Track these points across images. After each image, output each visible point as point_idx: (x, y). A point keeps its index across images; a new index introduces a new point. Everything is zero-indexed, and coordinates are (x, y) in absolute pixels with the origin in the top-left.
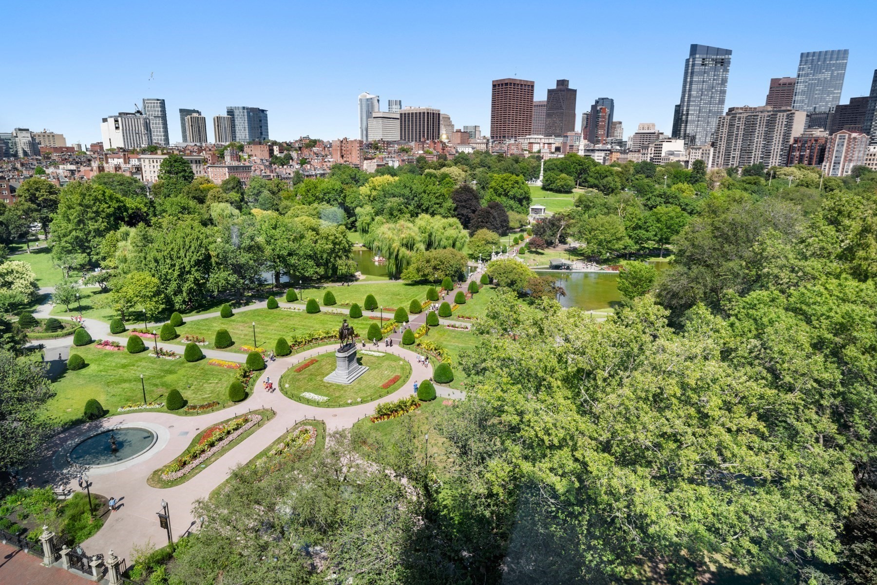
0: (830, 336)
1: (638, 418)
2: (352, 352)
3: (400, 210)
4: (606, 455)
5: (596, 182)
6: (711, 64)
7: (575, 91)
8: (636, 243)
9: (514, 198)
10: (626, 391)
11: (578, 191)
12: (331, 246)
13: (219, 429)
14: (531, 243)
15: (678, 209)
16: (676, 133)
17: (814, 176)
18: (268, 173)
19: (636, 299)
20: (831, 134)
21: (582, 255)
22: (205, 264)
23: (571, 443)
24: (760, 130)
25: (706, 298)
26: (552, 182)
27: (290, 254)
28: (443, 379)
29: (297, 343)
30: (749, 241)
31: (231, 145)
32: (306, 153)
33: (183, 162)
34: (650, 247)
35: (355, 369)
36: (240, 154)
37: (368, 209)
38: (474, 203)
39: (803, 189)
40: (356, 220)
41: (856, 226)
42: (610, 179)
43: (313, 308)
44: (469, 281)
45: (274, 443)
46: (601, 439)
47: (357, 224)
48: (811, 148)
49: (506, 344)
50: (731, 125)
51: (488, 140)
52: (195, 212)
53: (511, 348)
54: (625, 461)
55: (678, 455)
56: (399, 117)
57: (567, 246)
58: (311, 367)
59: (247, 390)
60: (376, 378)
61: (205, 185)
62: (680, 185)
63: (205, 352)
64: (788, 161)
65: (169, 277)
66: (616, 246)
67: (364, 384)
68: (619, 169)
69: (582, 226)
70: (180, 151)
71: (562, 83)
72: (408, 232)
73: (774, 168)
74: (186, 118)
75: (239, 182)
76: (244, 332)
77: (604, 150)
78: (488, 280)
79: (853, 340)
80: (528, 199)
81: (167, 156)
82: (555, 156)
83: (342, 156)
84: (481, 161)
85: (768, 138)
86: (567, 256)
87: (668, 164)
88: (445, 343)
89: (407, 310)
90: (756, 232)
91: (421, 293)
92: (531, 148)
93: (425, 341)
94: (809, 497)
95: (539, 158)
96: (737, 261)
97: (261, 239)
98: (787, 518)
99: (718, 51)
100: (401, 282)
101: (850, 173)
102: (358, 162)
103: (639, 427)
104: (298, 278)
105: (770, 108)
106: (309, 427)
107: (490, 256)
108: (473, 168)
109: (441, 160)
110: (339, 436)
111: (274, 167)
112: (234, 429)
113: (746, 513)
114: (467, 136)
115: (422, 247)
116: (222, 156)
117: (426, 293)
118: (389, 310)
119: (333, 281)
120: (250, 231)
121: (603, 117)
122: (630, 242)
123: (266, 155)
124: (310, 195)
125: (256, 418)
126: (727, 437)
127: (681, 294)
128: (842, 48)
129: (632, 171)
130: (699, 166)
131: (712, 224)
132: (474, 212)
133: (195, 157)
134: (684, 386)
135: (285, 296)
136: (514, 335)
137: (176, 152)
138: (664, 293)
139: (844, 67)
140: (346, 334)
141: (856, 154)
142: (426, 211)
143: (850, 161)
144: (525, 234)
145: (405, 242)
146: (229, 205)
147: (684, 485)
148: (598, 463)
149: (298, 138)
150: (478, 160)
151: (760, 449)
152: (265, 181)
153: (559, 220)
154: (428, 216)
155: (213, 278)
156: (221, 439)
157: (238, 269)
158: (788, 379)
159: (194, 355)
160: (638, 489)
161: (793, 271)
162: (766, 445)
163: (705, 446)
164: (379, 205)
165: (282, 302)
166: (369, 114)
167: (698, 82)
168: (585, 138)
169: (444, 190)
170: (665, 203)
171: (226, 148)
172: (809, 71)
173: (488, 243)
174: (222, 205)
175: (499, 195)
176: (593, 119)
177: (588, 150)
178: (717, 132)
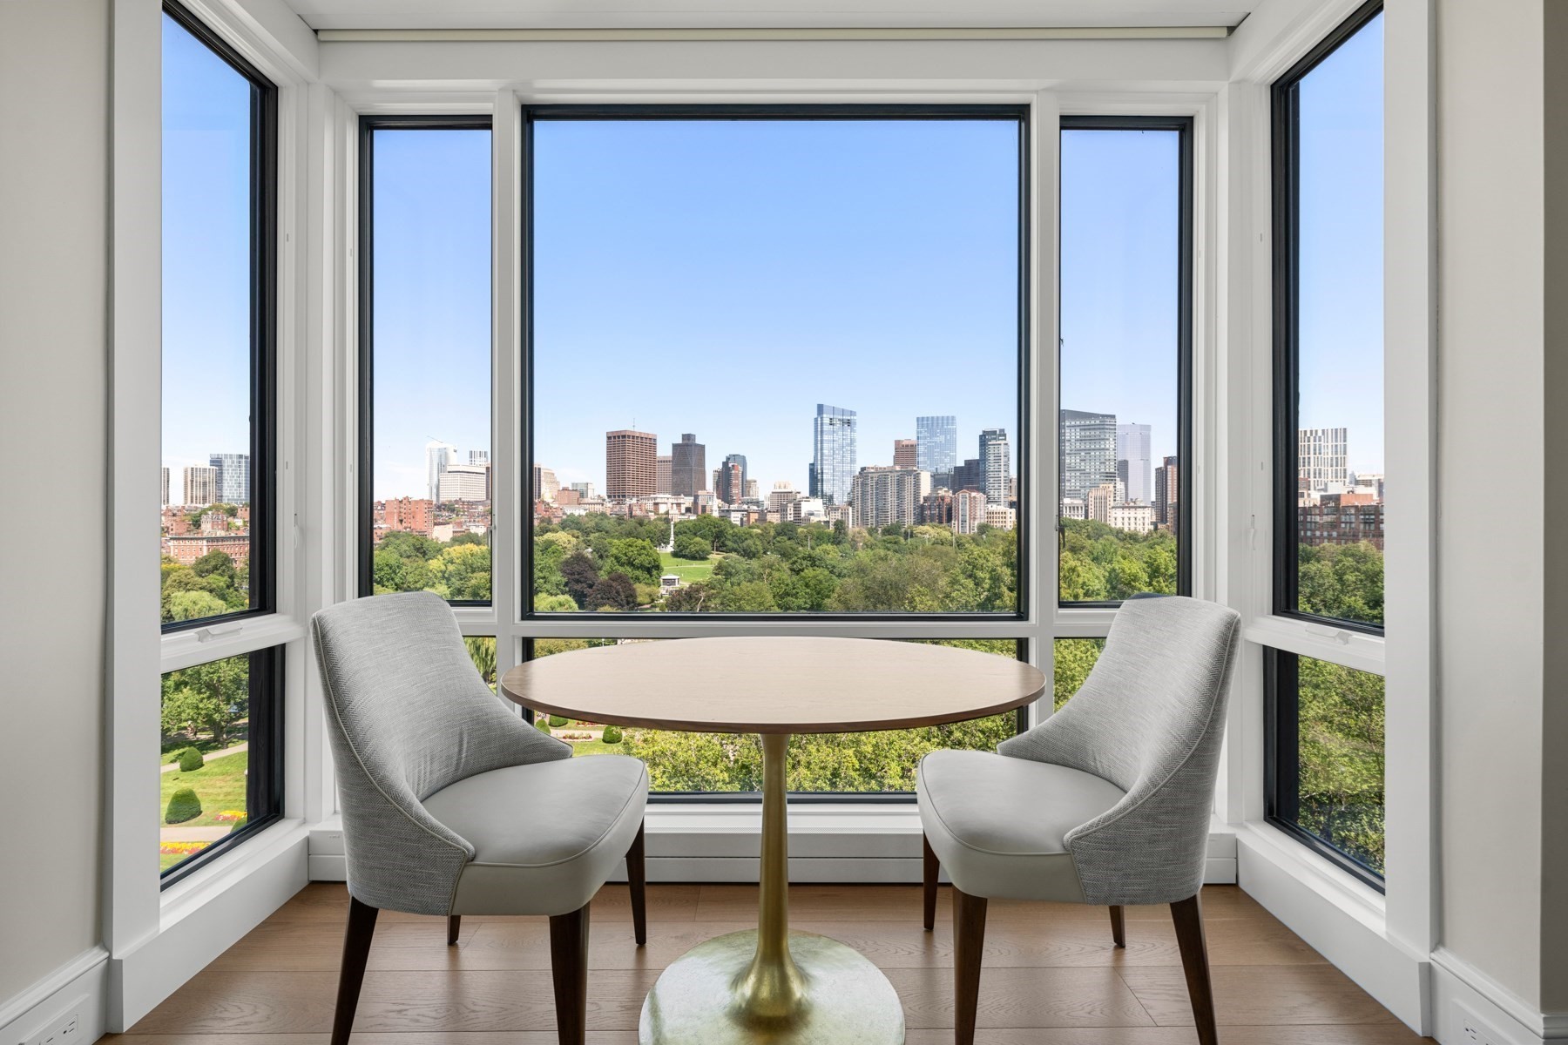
5: (735, 546)
6: (838, 425)
7: (703, 447)
9: (641, 567)
11: (716, 557)
15: (826, 572)
16: (814, 492)
17: (946, 534)
20: (954, 494)
24: (892, 489)
26: (685, 548)
31: (216, 508)
36: (231, 519)
37: (441, 589)
38: (590, 574)
39: (939, 547)
42: (750, 542)
48: (939, 507)
50: (865, 485)
51: (604, 500)
56: (484, 471)
62: (824, 546)
64: (921, 519)
68: (759, 531)
69: (724, 597)
71: (688, 438)
73: (910, 527)
75: (226, 559)
77: (740, 511)
80: (658, 567)
82: (685, 517)
83: (401, 521)
84: (597, 524)
85: (900, 497)
87: (809, 525)
90: (904, 590)
92: (657, 508)
95: (667, 521)
99: (844, 412)
101: (976, 530)
102: (425, 529)
105: (898, 468)
108: (586, 533)
109: (544, 524)
114: (580, 494)
116: (197, 523)
121: (737, 475)
128: (950, 415)
129: (772, 533)
130: (840, 526)
132: (591, 586)
139: (953, 431)
141: (978, 513)
143: (974, 519)
146: (206, 594)
150: (593, 524)
153: (698, 591)
164: (457, 584)
166: (442, 468)
167: (829, 441)
168: (718, 498)
170: (812, 565)
171: (204, 512)
172: (926, 434)
174: (193, 594)
175: (622, 565)
176: (725, 479)
177: (723, 511)
178: (853, 491)
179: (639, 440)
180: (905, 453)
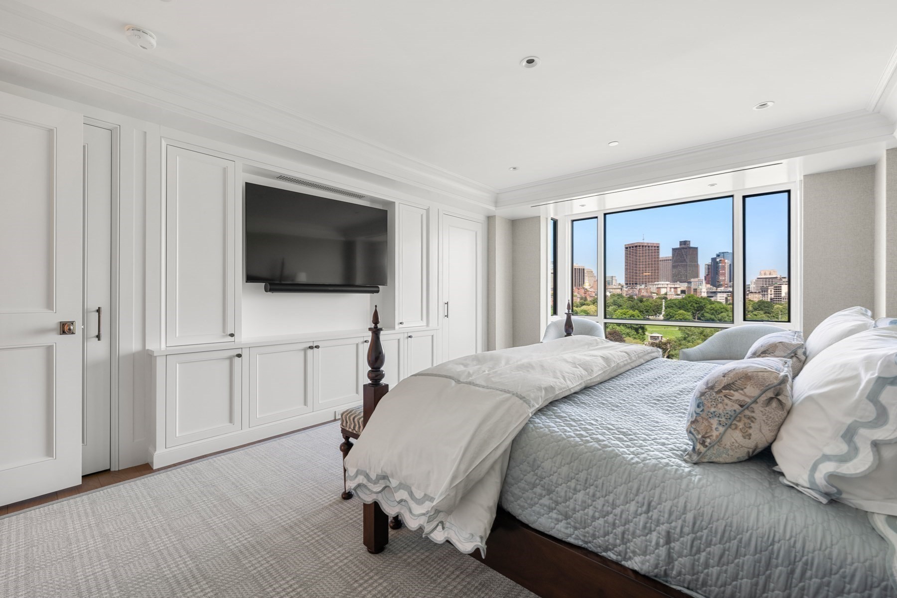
7: (696, 248)
26: (672, 316)
51: (622, 286)
71: (684, 243)
77: (725, 292)
82: (679, 297)
84: (614, 301)
92: (659, 291)
95: (665, 299)
109: (583, 301)
121: (725, 266)
176: (714, 269)
177: (712, 292)
179: (647, 248)
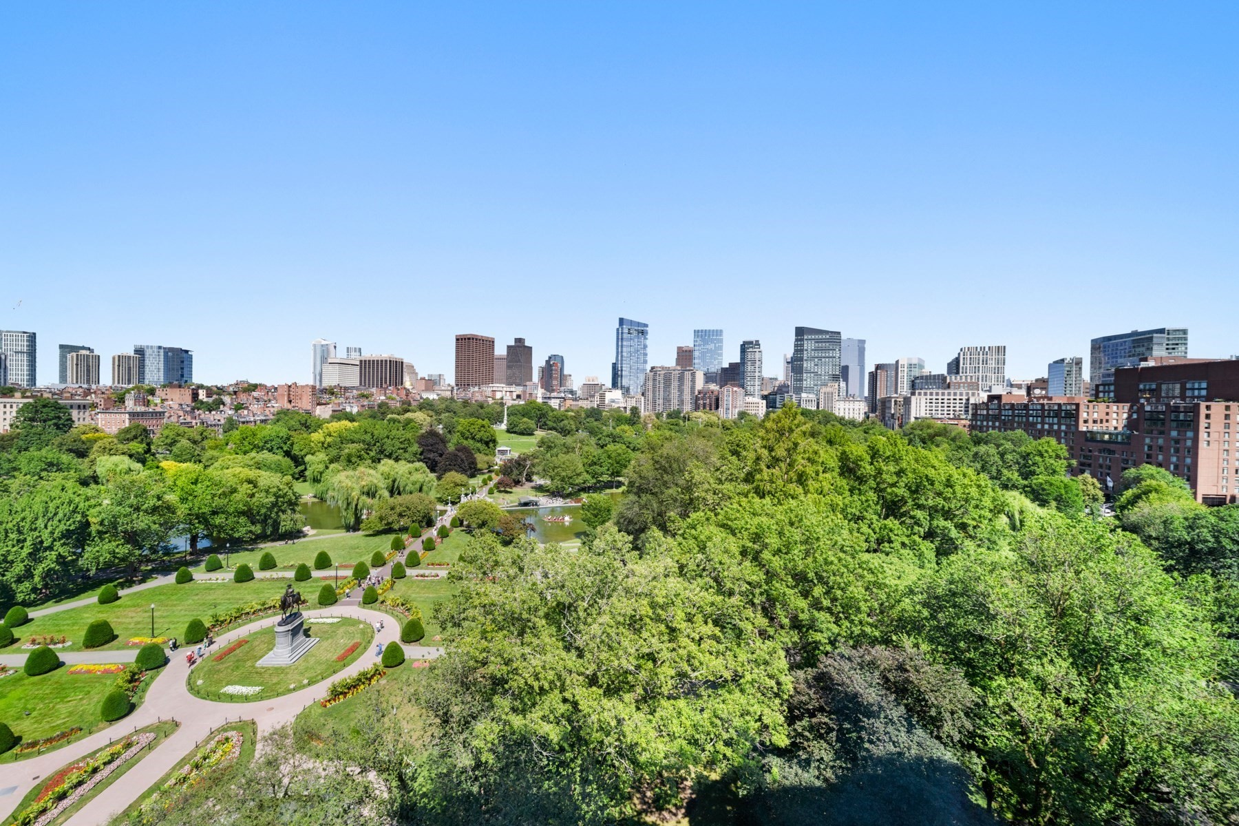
0: (750, 544)
1: (619, 643)
2: (297, 622)
3: (359, 456)
4: (594, 689)
5: (555, 425)
6: (635, 333)
7: (531, 348)
8: (593, 477)
9: (481, 441)
10: (605, 618)
11: (540, 434)
12: (273, 499)
13: (79, 768)
14: (499, 483)
15: (624, 447)
16: (615, 385)
17: (714, 419)
18: (189, 419)
19: (599, 528)
20: (721, 388)
21: (548, 491)
22: (80, 535)
23: (558, 684)
24: (675, 384)
25: (654, 522)
26: (515, 426)
27: (214, 513)
28: (413, 637)
29: (218, 622)
30: (681, 471)
31: (138, 388)
32: (243, 398)
33: (57, 407)
34: (605, 480)
35: (300, 643)
36: (150, 398)
37: (322, 456)
38: (441, 446)
39: (710, 428)
40: (306, 469)
41: (751, 456)
42: (566, 422)
43: (244, 575)
44: (439, 525)
45: (173, 769)
46: (588, 672)
47: (307, 473)
48: (710, 398)
49: (489, 589)
50: (654, 380)
51: (453, 388)
52: (68, 469)
53: (493, 593)
54: (612, 691)
55: (656, 674)
56: (358, 363)
57: (533, 484)
58: (238, 651)
59: (133, 700)
60: (327, 651)
61: (90, 435)
62: (623, 427)
63: (62, 657)
64: (697, 408)
65: (10, 558)
66: (577, 481)
67: (312, 661)
68: (573, 414)
69: (546, 465)
70: (54, 394)
71: (519, 341)
72: (370, 478)
73: (687, 413)
74: (69, 356)
75: (145, 430)
76: (135, 619)
77: (558, 398)
78: (458, 522)
79: (765, 546)
80: (494, 441)
81: (31, 400)
82: (516, 402)
83: (290, 402)
85: (681, 391)
86: (534, 493)
87: (611, 410)
88: (413, 595)
89: (369, 564)
90: (685, 464)
91: (384, 544)
92: (494, 395)
93: (391, 596)
94: (759, 688)
95: (502, 404)
96: (675, 488)
97: (172, 498)
98: (748, 713)
99: (639, 324)
100: (360, 533)
101: (736, 416)
102: (309, 408)
103: (621, 653)
104: (225, 541)
105: (679, 368)
106: (229, 734)
107: (459, 498)
108: (438, 413)
109: (405, 406)
110: (277, 737)
111: (197, 412)
112: (105, 764)
113: (716, 717)
114: (431, 383)
115: (386, 494)
116: (122, 400)
117: (390, 542)
118: (346, 567)
119: (273, 540)
120: (156, 489)
122: (588, 477)
123: (188, 399)
124: (246, 443)
125: (145, 739)
126: (693, 648)
127: (635, 520)
128: (719, 329)
129: (583, 415)
130: (635, 411)
131: (653, 459)
132: (441, 455)
133: (78, 400)
134: (653, 605)
135: (203, 565)
136: (494, 578)
137: (46, 395)
138: (622, 520)
139: (721, 341)
140: (290, 602)
141: (738, 403)
142: (389, 456)
143: (736, 407)
144: (493, 475)
145: (366, 489)
146: (126, 458)
147: (664, 702)
148: (588, 699)
149: (233, 382)
150: (444, 406)
151: (718, 652)
152: (182, 428)
153: (525, 460)
154: (391, 462)
155: (90, 551)
156: (80, 783)
157: (132, 538)
158: (729, 585)
159: (44, 663)
160: (627, 718)
161: (714, 493)
162: (721, 647)
163: (678, 660)
164: (334, 452)
165: (199, 574)
166: (324, 360)
167: (628, 346)
168: (542, 388)
169: (409, 435)
170: (614, 442)
171: (128, 391)
172: (701, 343)
173: (457, 485)
174: (116, 459)
175: (466, 439)
176: (548, 372)
177: (545, 398)
178: (645, 384)
179: (482, 342)
180: (685, 356)
